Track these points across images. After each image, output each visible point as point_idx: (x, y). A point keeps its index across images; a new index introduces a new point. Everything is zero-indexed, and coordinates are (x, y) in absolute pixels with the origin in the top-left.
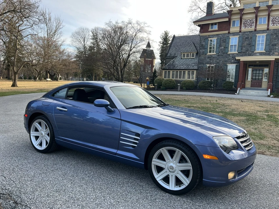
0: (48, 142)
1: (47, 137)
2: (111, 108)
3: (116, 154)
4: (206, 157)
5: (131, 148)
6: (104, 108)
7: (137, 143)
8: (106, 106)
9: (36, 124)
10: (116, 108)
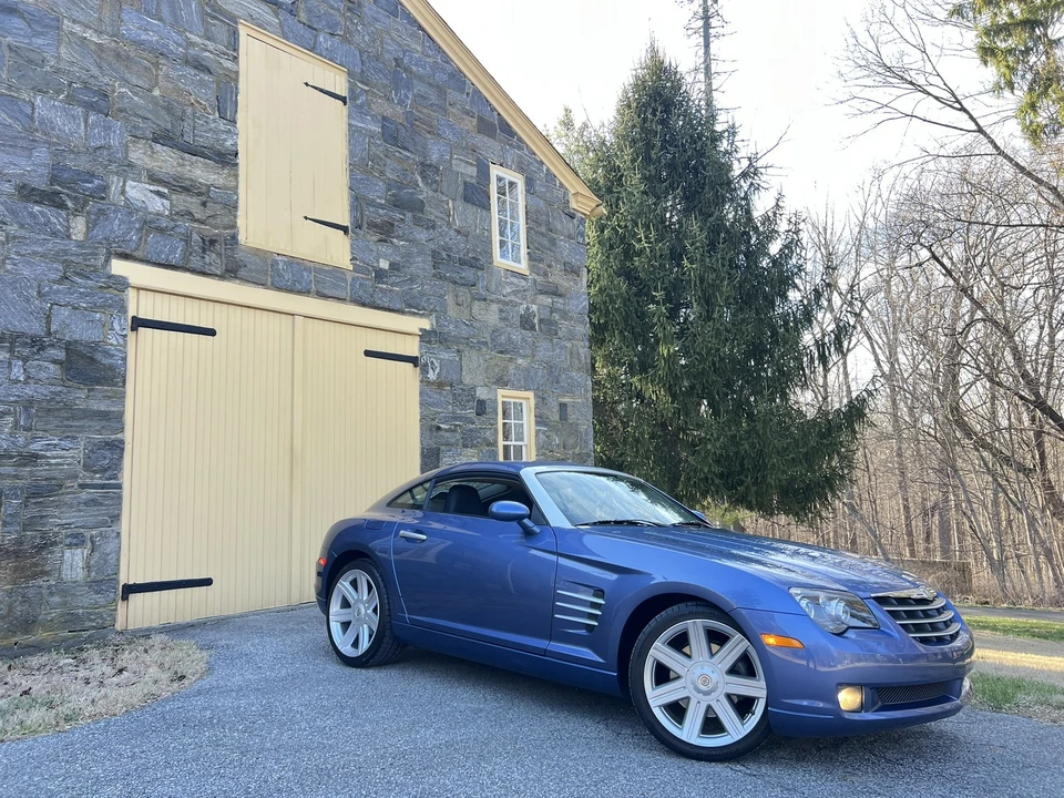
0: (375, 630)
1: (373, 615)
2: (531, 523)
3: (545, 652)
4: (771, 640)
5: (583, 632)
6: (515, 523)
7: (597, 615)
8: (519, 518)
9: (343, 585)
10: (548, 524)
